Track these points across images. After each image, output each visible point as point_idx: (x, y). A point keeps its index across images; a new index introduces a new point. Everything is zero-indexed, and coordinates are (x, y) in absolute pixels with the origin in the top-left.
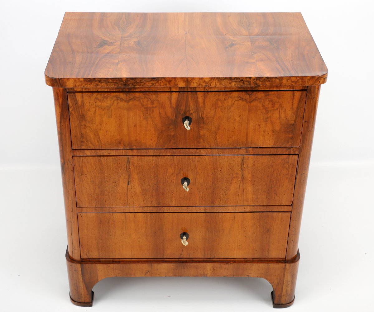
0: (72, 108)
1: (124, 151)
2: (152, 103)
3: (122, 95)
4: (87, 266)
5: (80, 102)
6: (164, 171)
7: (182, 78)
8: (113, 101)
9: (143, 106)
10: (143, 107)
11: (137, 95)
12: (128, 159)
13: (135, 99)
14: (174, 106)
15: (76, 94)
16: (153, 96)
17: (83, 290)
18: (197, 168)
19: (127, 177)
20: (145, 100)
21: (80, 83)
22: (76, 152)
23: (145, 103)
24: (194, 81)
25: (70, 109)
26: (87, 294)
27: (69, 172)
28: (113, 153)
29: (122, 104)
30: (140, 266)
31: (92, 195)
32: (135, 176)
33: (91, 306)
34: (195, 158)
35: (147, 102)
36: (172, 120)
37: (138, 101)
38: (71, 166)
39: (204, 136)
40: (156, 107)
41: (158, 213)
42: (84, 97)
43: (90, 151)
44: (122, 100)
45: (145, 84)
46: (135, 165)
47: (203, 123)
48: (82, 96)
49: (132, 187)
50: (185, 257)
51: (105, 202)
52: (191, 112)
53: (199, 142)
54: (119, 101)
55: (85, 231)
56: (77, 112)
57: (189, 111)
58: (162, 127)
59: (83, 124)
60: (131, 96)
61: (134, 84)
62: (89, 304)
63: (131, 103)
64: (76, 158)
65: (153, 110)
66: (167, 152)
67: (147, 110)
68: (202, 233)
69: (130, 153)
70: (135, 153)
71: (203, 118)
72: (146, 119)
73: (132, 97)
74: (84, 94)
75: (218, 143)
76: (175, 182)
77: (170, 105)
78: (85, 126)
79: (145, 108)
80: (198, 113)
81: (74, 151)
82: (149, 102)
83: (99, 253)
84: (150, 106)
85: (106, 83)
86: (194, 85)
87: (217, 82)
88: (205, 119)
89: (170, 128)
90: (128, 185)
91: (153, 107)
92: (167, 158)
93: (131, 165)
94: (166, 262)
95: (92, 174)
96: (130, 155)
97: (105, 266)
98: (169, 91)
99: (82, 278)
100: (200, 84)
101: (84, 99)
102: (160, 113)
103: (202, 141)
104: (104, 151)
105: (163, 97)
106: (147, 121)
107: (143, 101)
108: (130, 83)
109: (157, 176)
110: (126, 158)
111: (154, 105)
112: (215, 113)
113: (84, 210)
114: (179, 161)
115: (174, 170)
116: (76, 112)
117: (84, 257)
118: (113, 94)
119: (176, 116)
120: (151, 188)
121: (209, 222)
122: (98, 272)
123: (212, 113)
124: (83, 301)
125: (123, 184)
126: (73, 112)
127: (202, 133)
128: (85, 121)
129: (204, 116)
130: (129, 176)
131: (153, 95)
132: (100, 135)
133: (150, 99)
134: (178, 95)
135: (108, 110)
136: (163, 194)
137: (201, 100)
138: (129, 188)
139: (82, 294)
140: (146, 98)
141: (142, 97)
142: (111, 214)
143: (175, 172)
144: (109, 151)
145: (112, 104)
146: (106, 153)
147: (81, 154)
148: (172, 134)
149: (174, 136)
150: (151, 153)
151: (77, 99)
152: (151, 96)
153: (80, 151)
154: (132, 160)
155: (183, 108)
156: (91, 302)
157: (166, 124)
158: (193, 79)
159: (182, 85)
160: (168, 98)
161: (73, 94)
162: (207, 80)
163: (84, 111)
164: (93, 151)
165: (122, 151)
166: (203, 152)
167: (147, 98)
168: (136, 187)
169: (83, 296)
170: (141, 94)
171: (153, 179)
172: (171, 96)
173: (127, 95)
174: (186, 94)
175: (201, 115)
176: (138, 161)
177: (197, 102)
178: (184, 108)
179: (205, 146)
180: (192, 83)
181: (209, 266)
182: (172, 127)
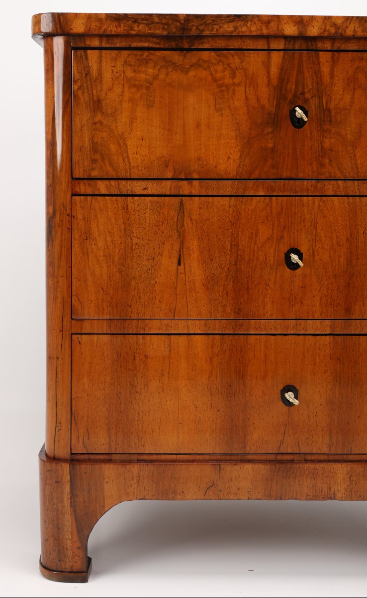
0: (79, 84)
1: (174, 183)
2: (233, 76)
3: (176, 56)
4: (83, 467)
5: (94, 73)
6: (252, 234)
7: (291, 17)
8: (158, 67)
9: (215, 80)
10: (215, 84)
11: (205, 55)
12: (181, 203)
13: (200, 66)
14: (275, 81)
15: (89, 52)
16: (235, 60)
17: (69, 536)
18: (316, 227)
19: (177, 246)
20: (220, 68)
21: (98, 24)
22: (79, 184)
23: (219, 75)
24: (315, 24)
25: (75, 87)
26: (79, 548)
27: (62, 234)
28: (152, 188)
29: (175, 76)
30: (194, 469)
31: (105, 288)
32: (193, 244)
33: (84, 580)
34: (314, 202)
35: (223, 71)
36: (269, 114)
37: (205, 69)
38: (67, 217)
39: (331, 150)
40: (239, 84)
41: (236, 336)
42: (104, 59)
43: (107, 182)
44: (175, 66)
45: (220, 27)
46: (194, 217)
47: (330, 121)
48: (101, 57)
49: (187, 270)
50: (290, 451)
51: (131, 306)
52: (308, 96)
53: (322, 165)
54: (170, 69)
55: (86, 380)
56: (88, 92)
57: (303, 94)
58: (250, 129)
59: (97, 120)
60: (193, 57)
61: (201, 28)
62: (80, 574)
63: (192, 73)
64: (77, 198)
65: (234, 91)
66: (258, 187)
67: (222, 91)
68: (327, 386)
69: (185, 188)
70: (196, 187)
71: (329, 110)
72: (219, 110)
73: (194, 61)
74: (104, 52)
75: (360, 166)
76: (272, 258)
77: (266, 80)
78: (102, 123)
79: (219, 86)
80: (320, 98)
81: (76, 181)
82: (227, 73)
83: (110, 437)
84: (228, 81)
85: (147, 25)
86: (313, 31)
87: (357, 25)
88: (333, 114)
89: (265, 132)
90: (179, 264)
91: (234, 84)
92: (259, 202)
93: (186, 218)
94: (250, 461)
95: (109, 239)
96: (186, 193)
97: (120, 468)
98: (266, 47)
99: (71, 502)
100: (325, 30)
101: (104, 64)
102: (246, 97)
103: (327, 161)
104: (135, 182)
105: (254, 61)
106: (221, 115)
107: (216, 71)
108: (193, 26)
109: (237, 246)
110: (178, 199)
111: (237, 80)
112: (353, 98)
113: (87, 327)
114: (282, 209)
115: (270, 231)
116: (86, 94)
117: (79, 449)
118: (158, 53)
119: (278, 106)
120: (225, 274)
121: (340, 360)
122: (106, 485)
123: (348, 97)
124: (68, 566)
125: (168, 262)
126: (80, 93)
127: (326, 145)
128: (102, 113)
129: (332, 106)
130: (182, 243)
131: (236, 57)
132: (129, 147)
133: (229, 65)
134: (284, 58)
135: (147, 88)
136: (248, 289)
137: (326, 70)
138: (179, 272)
139: (68, 547)
140: (221, 64)
141: (214, 61)
142: (141, 336)
143: (272, 235)
144: (144, 183)
145: (155, 78)
146: (138, 187)
147: (89, 191)
148: (270, 145)
149: (273, 150)
150: (227, 187)
151: (90, 65)
152: (231, 58)
153: (86, 182)
154: (188, 206)
155: (291, 86)
156: (85, 569)
157: (258, 122)
158: (312, 18)
159: (290, 30)
160: (263, 63)
161: (82, 52)
162: (339, 22)
163: (101, 91)
164: (113, 183)
165: (169, 182)
166: (330, 188)
167: (223, 62)
168: (195, 270)
169: (70, 553)
170: (213, 53)
171: (228, 252)
172: (269, 58)
173: (185, 56)
174: (297, 54)
175: (327, 103)
176: (200, 208)
177: (318, 73)
178: (294, 87)
179: (333, 175)
180: (311, 28)
181: (341, 470)
182: (270, 130)
